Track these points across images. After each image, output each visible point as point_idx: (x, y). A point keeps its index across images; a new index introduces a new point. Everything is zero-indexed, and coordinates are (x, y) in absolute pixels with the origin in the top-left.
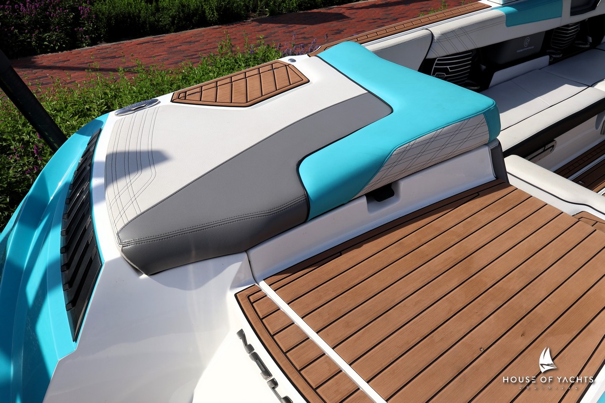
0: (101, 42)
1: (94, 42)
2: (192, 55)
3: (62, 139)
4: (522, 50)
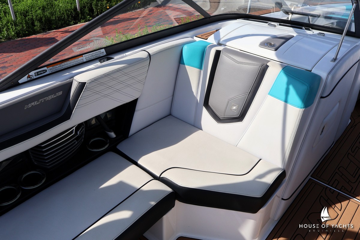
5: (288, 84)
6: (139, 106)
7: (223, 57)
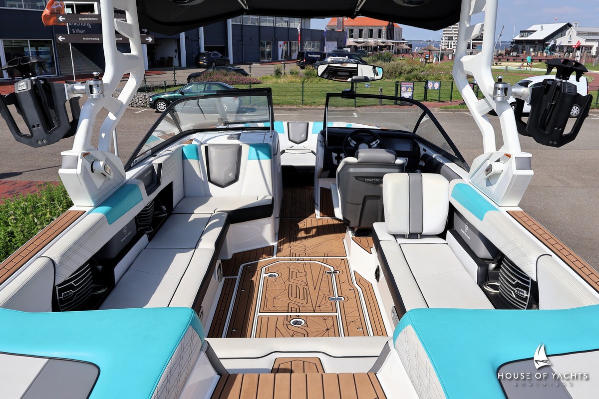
4: (124, 239)
5: (256, 151)
6: (174, 187)
7: (211, 149)
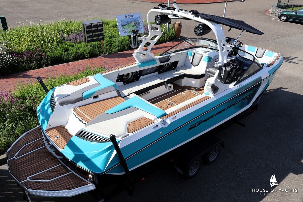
0: (49, 66)
1: (46, 66)
2: (79, 70)
3: (48, 91)
4: (148, 71)
6: (179, 62)
7: (196, 54)
